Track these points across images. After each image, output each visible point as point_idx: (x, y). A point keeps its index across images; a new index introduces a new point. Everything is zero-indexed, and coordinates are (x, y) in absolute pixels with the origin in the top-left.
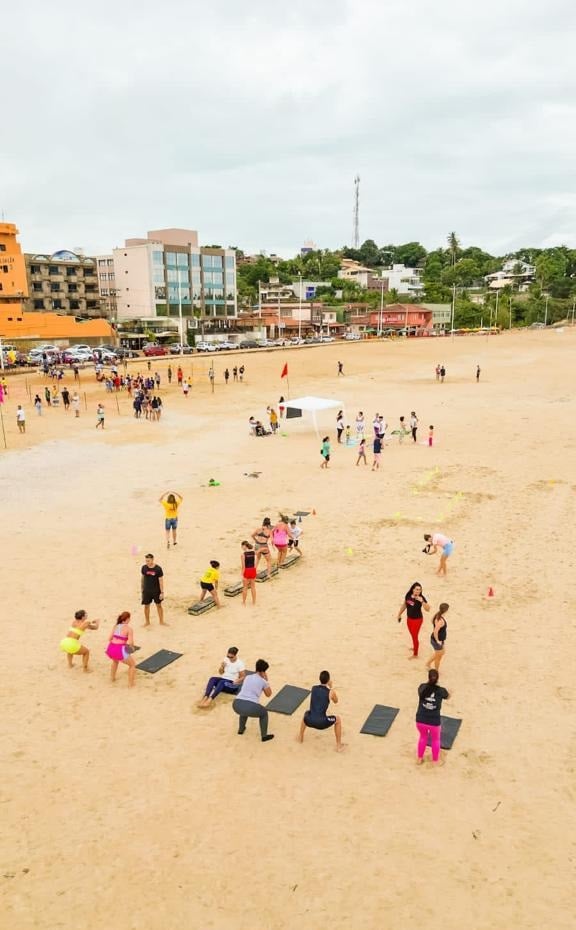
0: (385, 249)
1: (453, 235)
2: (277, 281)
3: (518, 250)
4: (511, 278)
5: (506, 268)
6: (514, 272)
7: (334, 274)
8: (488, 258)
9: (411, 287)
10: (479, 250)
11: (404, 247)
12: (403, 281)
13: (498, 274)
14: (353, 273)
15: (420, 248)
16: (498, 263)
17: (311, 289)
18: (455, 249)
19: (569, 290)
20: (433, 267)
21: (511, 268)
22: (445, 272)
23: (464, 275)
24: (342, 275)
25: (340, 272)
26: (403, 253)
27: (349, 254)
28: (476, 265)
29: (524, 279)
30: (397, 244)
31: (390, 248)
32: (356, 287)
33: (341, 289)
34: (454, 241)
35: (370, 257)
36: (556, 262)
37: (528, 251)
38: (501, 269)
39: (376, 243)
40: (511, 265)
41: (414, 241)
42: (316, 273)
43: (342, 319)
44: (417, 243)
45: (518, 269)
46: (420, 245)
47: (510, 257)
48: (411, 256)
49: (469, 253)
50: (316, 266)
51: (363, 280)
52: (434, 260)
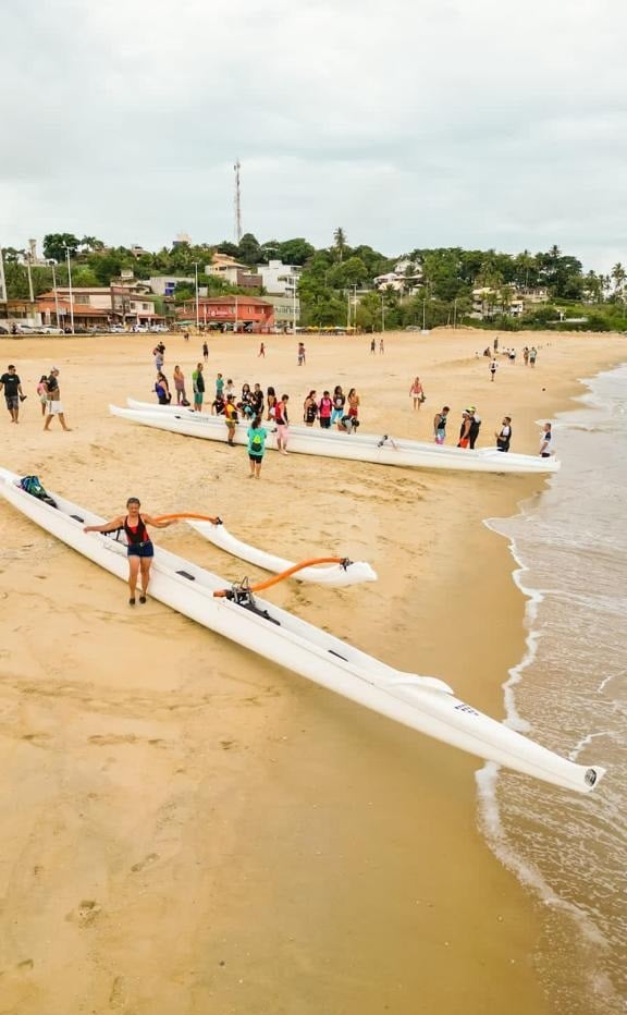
0: (267, 245)
1: (340, 231)
2: (131, 275)
3: (412, 251)
4: (402, 280)
5: (397, 270)
6: (407, 275)
7: (201, 268)
8: (379, 257)
9: (288, 286)
10: (370, 249)
11: (288, 243)
12: (280, 279)
13: (389, 276)
14: (222, 269)
15: (307, 245)
16: (390, 265)
17: (171, 285)
18: (341, 246)
19: (455, 293)
20: (319, 266)
21: (403, 270)
22: (330, 273)
23: (351, 275)
24: (210, 270)
25: (208, 267)
26: (286, 250)
27: (226, 249)
28: (363, 265)
29: (415, 282)
30: (281, 240)
31: (272, 244)
32: (224, 284)
33: (205, 285)
34: (340, 238)
35: (249, 253)
36: (447, 263)
37: (423, 251)
38: (393, 270)
39: (256, 237)
40: (403, 266)
41: (301, 237)
42: (180, 267)
43: (162, 310)
44: (303, 240)
45: (410, 271)
46: (306, 241)
47: (403, 259)
48: (295, 254)
49: (359, 252)
50: (183, 260)
51: (232, 277)
52: (320, 259)
